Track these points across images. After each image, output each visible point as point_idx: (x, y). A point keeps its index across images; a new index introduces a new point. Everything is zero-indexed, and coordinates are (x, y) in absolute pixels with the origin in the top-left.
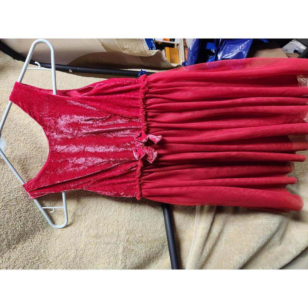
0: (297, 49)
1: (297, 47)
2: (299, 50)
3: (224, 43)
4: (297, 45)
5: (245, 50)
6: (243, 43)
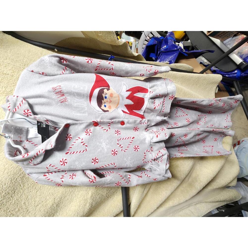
2: (203, 63)
3: (161, 54)
4: (202, 59)
5: (173, 59)
6: (173, 55)
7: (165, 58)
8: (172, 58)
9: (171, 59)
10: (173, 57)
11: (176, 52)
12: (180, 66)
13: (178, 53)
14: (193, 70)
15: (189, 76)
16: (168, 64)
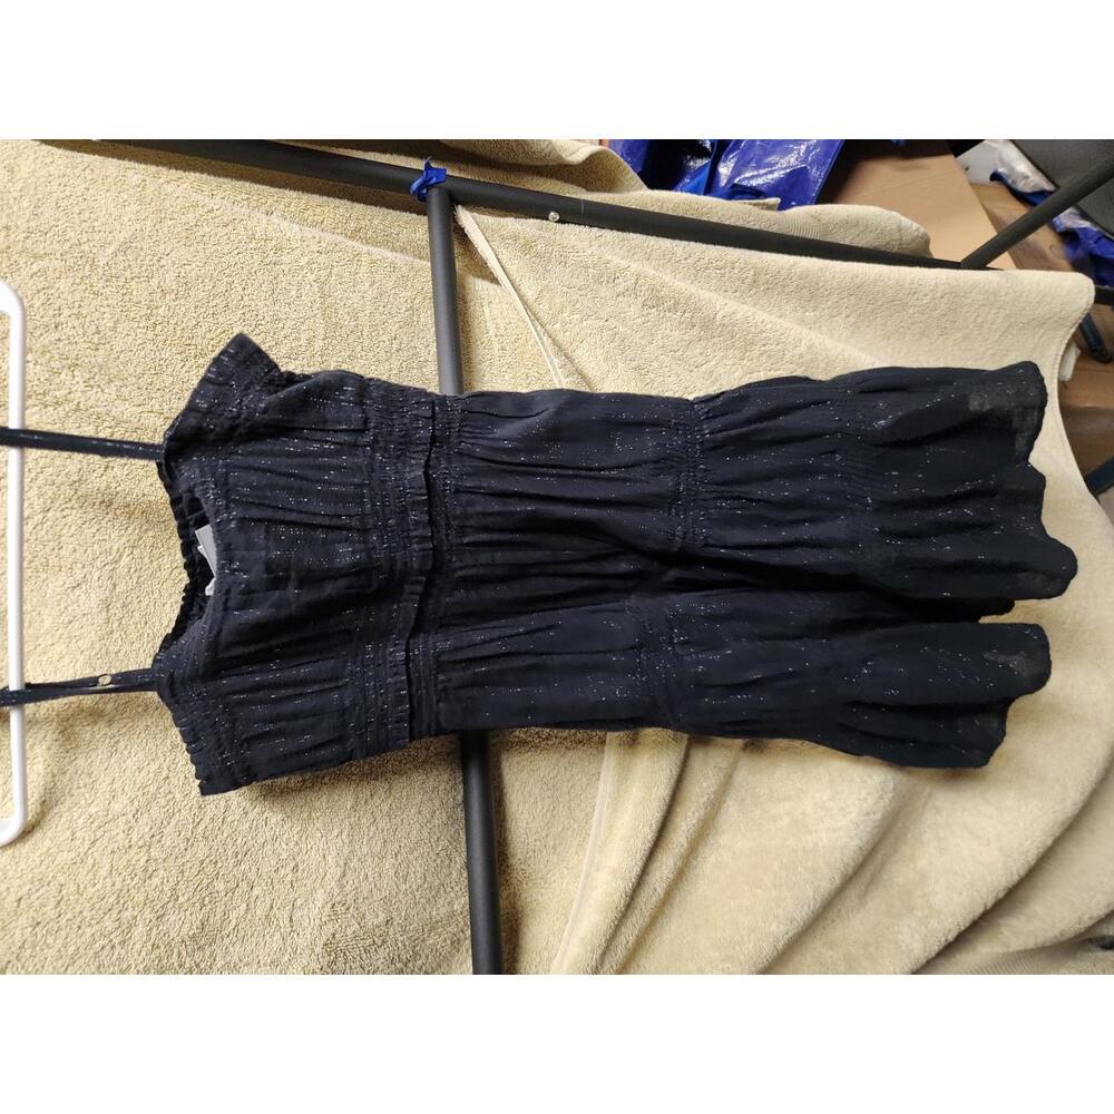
0: (1001, 170)
1: (1003, 163)
2: (1009, 177)
4: (1004, 156)
5: (817, 163)
7: (766, 152)
8: (808, 151)
9: (804, 160)
10: (816, 146)
14: (927, 242)
16: (769, 207)
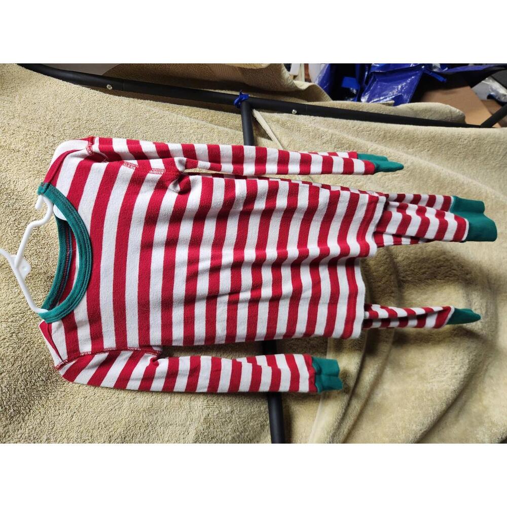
0: (492, 93)
2: (496, 96)
3: (372, 79)
4: (493, 88)
5: (407, 92)
6: (404, 81)
7: (382, 90)
8: (402, 88)
9: (401, 92)
10: (405, 85)
11: (414, 73)
12: (426, 111)
13: (419, 74)
14: (464, 118)
15: (452, 134)
16: (389, 105)
